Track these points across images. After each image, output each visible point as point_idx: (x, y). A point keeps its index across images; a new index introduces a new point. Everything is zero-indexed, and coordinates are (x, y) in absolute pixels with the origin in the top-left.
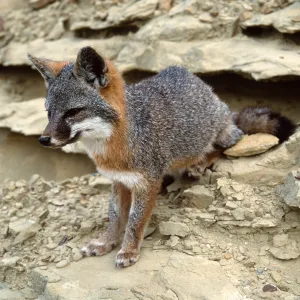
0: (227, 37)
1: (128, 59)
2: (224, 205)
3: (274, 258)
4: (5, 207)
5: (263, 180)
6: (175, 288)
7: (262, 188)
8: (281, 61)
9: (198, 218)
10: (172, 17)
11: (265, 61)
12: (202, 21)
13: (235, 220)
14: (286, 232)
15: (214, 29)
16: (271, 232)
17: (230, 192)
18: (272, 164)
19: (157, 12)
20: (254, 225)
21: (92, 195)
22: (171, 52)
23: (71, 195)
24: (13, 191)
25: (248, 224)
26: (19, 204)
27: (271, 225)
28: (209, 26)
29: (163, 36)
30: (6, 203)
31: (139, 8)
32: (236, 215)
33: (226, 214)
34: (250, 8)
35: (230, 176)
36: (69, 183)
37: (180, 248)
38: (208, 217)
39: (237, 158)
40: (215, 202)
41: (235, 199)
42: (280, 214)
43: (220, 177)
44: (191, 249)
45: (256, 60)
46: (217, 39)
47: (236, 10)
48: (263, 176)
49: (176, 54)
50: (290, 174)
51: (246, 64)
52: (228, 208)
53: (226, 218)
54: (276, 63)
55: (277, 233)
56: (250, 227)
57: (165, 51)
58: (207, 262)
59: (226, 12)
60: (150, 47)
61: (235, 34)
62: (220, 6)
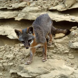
0: (45, 12)
1: (21, 17)
2: (57, 49)
3: (69, 58)
4: (1, 52)
5: (64, 43)
6: (53, 66)
7: (64, 45)
8: (61, 17)
9: (52, 52)
10: (31, 7)
11: (57, 17)
12: (39, 8)
13: (60, 51)
14: (71, 53)
15: (42, 10)
16: (68, 53)
17: (58, 46)
18: (65, 40)
19: (26, 6)
20: (65, 52)
21: (22, 48)
22: (32, 15)
23: (17, 49)
24: (2, 48)
25: (63, 52)
26: (4, 51)
27: (68, 52)
28: (41, 9)
29: (30, 12)
30: (1, 51)
31: (22, 5)
32: (60, 50)
33: (58, 50)
34: (50, 5)
35: (57, 43)
36: (15, 46)
37: (50, 58)
38: (54, 51)
39: (57, 39)
40: (55, 48)
41: (59, 47)
42: (69, 50)
43: (54, 43)
44: (53, 58)
45: (55, 17)
46: (43, 12)
47: (47, 6)
48: (64, 42)
49: (34, 16)
50: (70, 42)
51: (53, 18)
52: (59, 49)
53: (58, 51)
54: (60, 18)
55: (69, 54)
56: (64, 53)
57: (31, 15)
58: (57, 60)
59: (44, 6)
60: (27, 14)
61: (47, 11)
62: (42, 5)
